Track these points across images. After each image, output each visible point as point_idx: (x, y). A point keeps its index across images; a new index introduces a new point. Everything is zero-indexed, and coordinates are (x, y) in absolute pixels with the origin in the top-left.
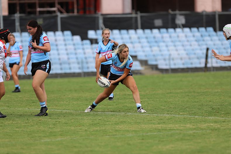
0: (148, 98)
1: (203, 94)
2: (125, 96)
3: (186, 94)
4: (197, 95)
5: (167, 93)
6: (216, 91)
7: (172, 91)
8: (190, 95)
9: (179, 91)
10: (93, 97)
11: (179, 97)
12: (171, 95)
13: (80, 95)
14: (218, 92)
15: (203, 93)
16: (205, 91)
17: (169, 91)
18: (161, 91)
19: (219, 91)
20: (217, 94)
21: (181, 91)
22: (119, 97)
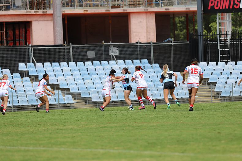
0: (81, 133)
1: (138, 128)
2: (57, 131)
3: (121, 128)
4: (132, 129)
5: (101, 128)
6: (152, 124)
7: (105, 125)
8: (125, 129)
9: (113, 125)
10: (23, 132)
11: (113, 132)
12: (105, 129)
13: (10, 130)
14: (153, 126)
15: (138, 126)
16: (141, 124)
17: (103, 125)
18: (94, 125)
19: (155, 124)
20: (153, 128)
21: (116, 125)
22: (51, 131)
